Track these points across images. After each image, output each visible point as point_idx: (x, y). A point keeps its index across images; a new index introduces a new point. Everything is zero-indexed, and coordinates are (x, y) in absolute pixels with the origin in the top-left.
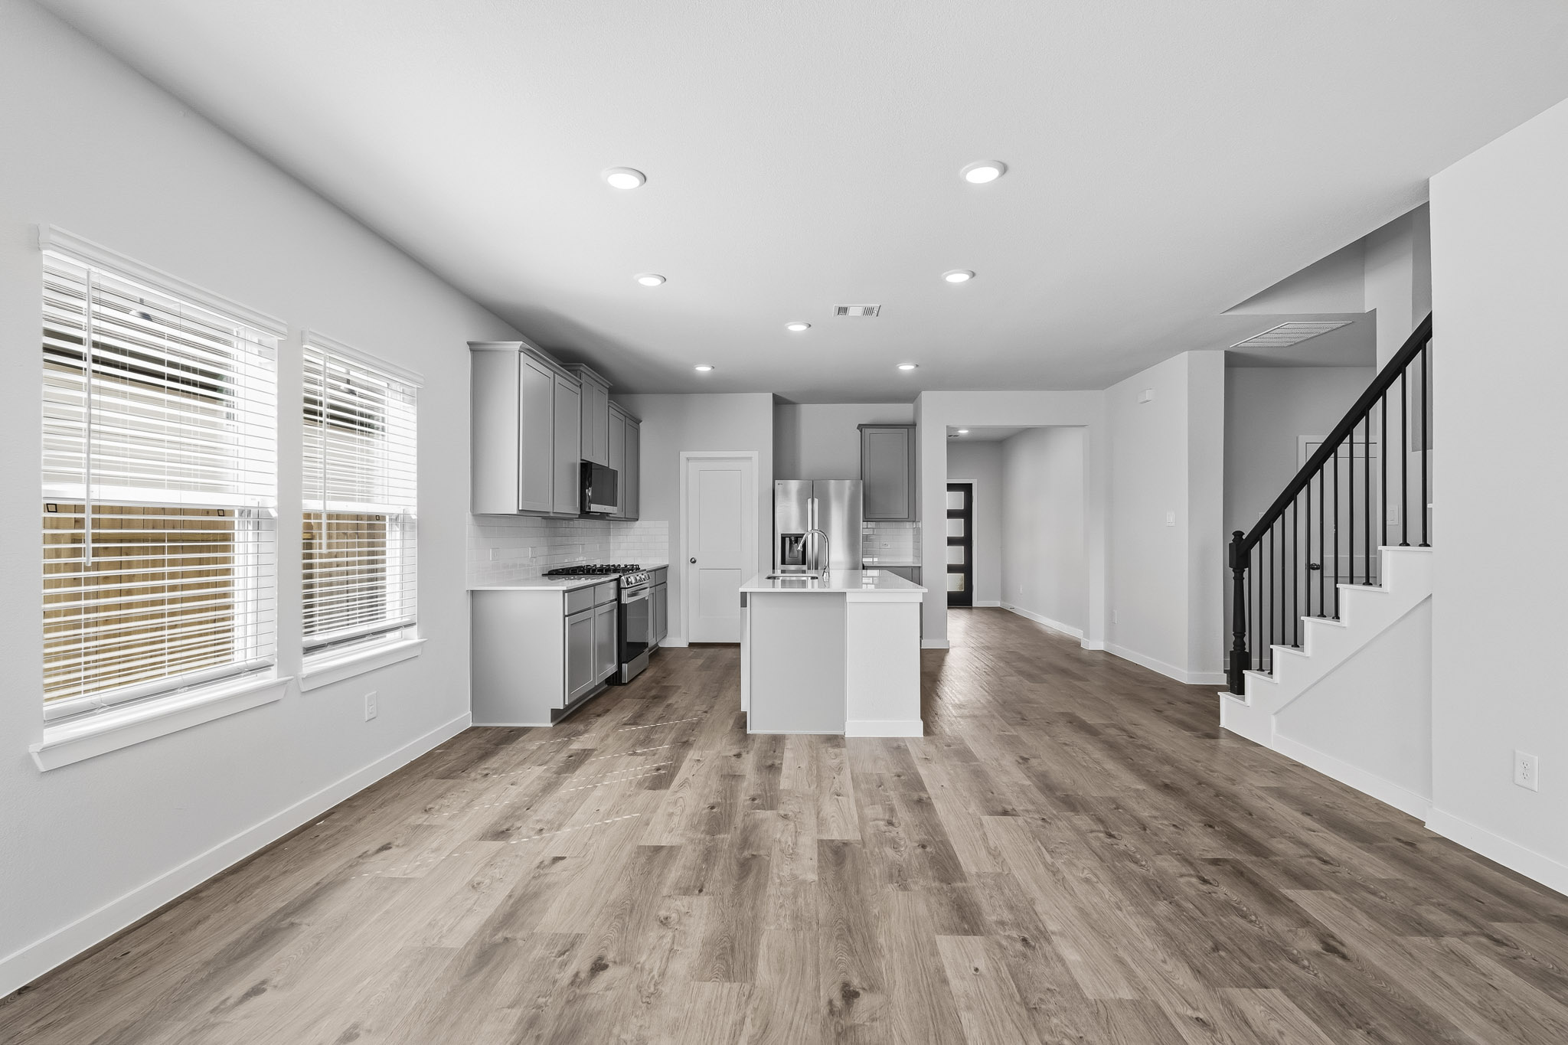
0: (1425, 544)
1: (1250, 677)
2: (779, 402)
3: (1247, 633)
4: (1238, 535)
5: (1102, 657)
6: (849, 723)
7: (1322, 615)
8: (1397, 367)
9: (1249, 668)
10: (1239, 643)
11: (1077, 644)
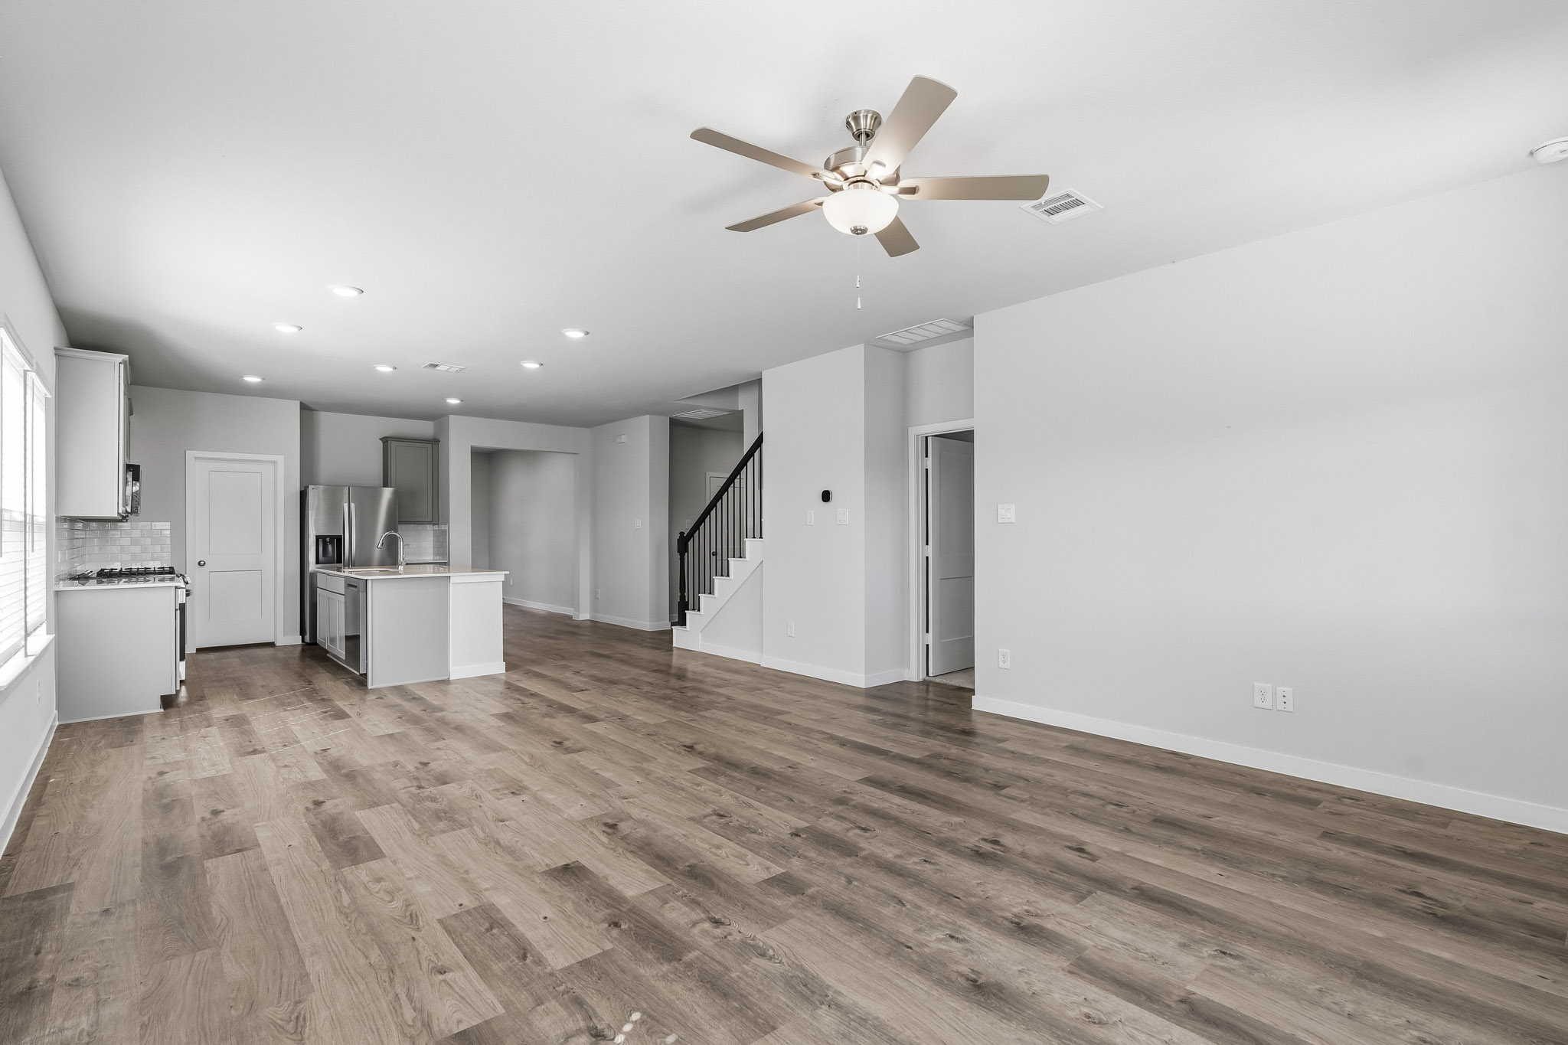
0: (761, 537)
1: (689, 614)
2: (304, 407)
3: (686, 590)
4: (682, 533)
5: (588, 623)
6: (452, 668)
7: (722, 575)
8: (750, 454)
9: (688, 610)
10: (682, 597)
11: (570, 618)
